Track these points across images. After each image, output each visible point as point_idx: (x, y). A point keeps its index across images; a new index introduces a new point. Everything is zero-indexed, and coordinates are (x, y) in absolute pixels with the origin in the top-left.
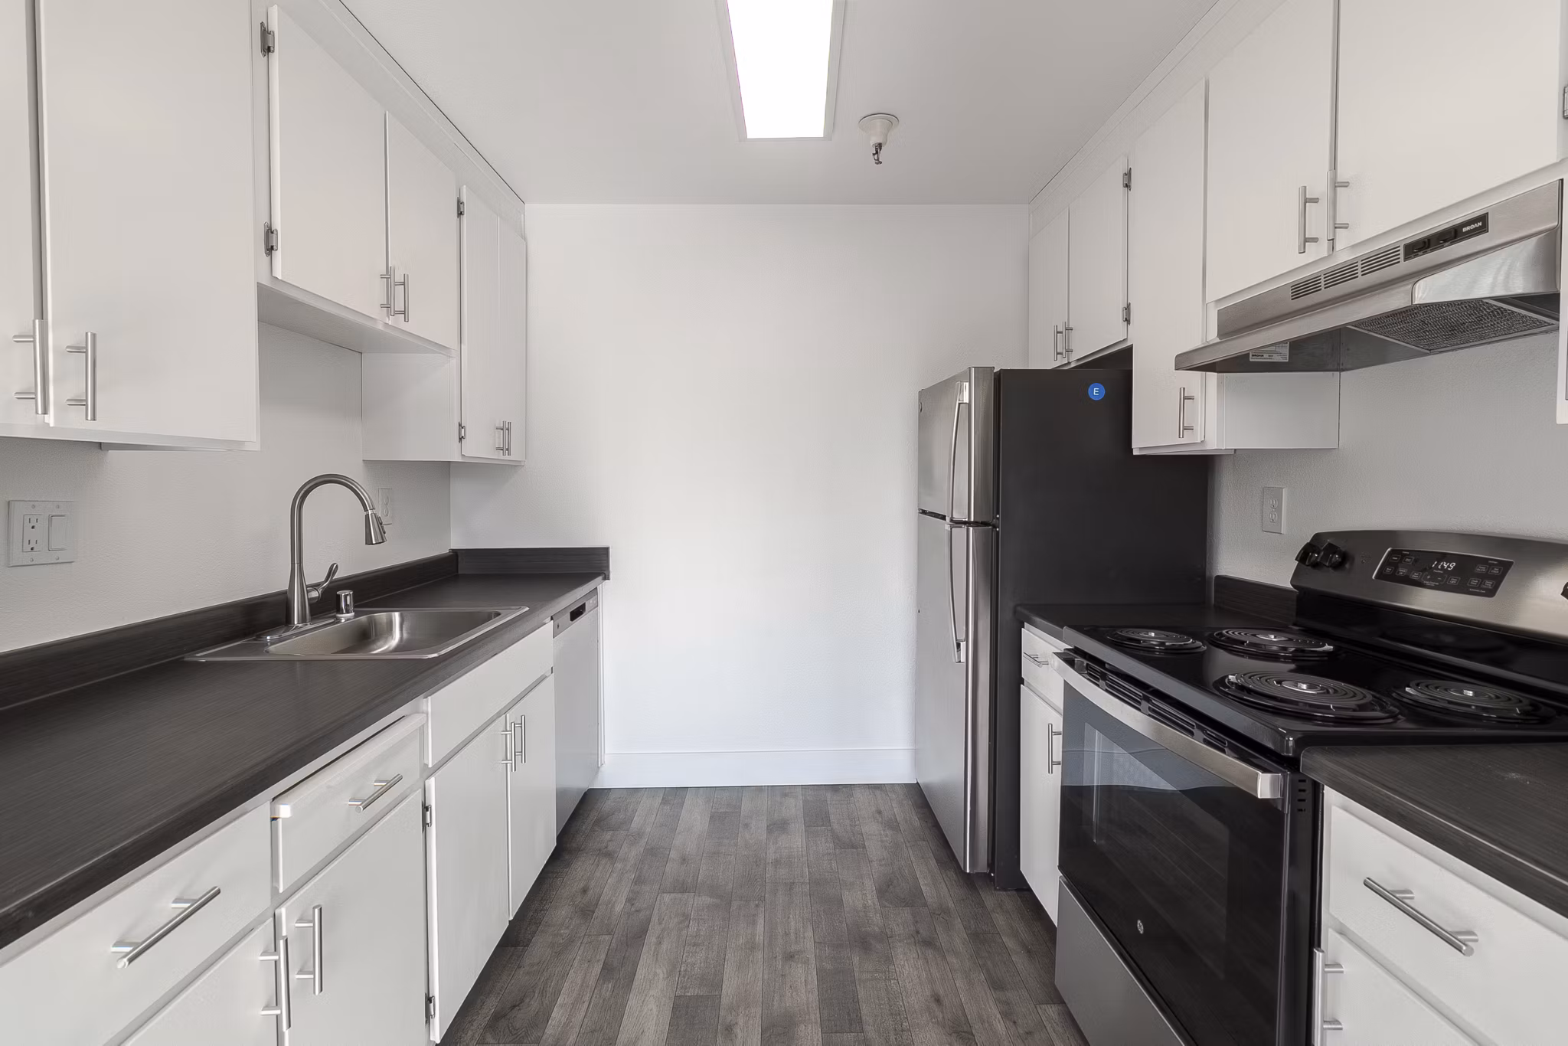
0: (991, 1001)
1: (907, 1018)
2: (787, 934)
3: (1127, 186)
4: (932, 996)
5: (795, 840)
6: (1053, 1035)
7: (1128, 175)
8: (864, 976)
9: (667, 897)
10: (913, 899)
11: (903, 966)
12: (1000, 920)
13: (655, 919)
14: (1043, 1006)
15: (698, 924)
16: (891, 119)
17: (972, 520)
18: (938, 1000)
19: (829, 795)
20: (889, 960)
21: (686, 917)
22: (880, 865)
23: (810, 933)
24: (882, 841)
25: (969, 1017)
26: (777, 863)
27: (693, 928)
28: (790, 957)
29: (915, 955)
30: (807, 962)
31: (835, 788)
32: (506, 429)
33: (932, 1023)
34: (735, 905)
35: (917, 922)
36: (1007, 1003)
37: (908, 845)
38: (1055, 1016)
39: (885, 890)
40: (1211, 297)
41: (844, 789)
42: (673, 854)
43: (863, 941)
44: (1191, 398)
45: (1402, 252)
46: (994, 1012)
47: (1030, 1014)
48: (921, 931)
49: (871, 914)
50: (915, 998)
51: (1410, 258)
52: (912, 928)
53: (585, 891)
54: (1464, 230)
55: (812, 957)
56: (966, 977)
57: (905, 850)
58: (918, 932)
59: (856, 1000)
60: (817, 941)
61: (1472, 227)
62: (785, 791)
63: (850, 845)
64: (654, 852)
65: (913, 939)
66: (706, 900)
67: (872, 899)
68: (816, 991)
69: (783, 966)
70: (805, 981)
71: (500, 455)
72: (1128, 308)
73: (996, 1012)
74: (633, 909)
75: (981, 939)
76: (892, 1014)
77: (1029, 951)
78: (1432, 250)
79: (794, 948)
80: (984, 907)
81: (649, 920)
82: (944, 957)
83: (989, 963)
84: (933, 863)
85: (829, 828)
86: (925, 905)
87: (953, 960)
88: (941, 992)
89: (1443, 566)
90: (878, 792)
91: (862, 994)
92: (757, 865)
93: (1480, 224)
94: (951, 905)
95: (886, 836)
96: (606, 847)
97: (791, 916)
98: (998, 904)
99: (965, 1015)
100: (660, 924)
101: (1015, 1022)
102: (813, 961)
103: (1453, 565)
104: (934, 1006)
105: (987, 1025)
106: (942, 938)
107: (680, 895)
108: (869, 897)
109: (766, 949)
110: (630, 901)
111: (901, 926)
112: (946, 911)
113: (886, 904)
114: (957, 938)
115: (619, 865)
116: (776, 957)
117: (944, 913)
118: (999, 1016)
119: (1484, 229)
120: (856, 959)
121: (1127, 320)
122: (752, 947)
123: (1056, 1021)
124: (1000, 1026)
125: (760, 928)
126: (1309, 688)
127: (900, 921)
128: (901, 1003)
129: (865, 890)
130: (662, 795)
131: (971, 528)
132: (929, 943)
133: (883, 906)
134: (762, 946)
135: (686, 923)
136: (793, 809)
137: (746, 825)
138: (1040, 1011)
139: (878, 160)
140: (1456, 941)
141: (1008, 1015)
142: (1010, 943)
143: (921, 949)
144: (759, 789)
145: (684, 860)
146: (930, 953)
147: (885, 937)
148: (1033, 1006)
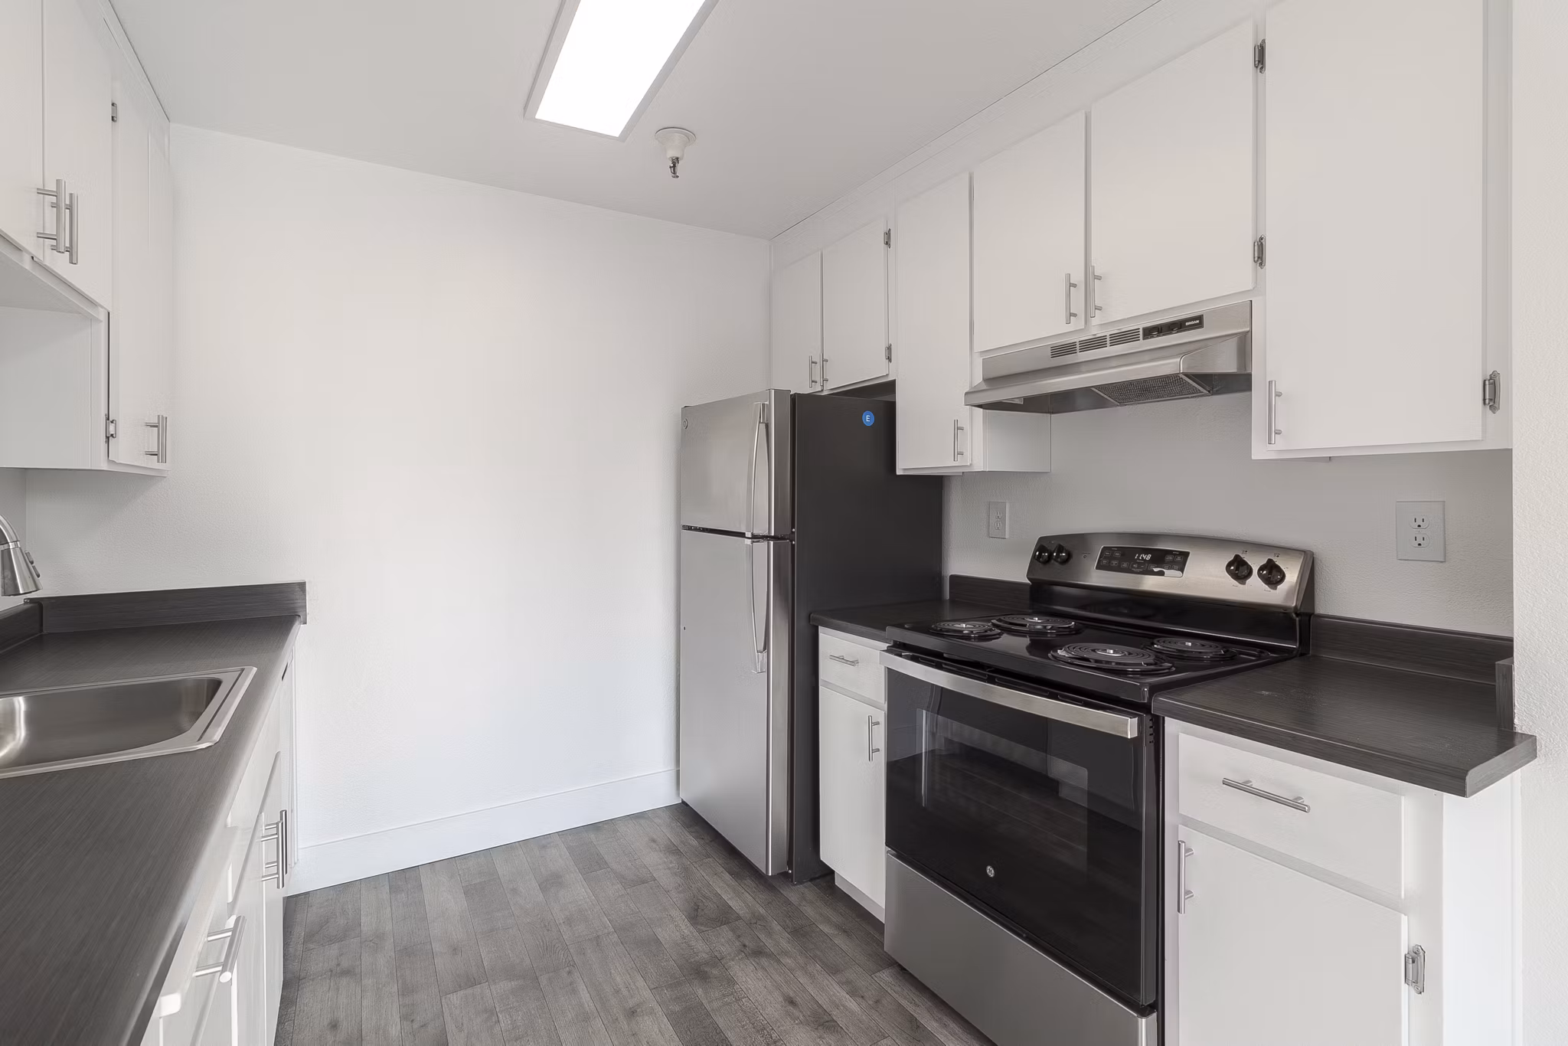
0: (835, 986)
1: (773, 1029)
2: (617, 991)
3: (887, 243)
4: (785, 1000)
5: (578, 892)
6: (895, 995)
7: (888, 234)
8: (715, 1005)
9: (455, 998)
10: (724, 917)
11: (746, 982)
12: (809, 911)
13: (451, 1028)
14: (877, 974)
15: (509, 1015)
16: (689, 136)
17: (773, 534)
18: (792, 1002)
19: (592, 836)
20: (731, 981)
21: (491, 1012)
22: (679, 892)
23: (641, 982)
24: (669, 869)
25: (824, 1006)
26: (569, 921)
27: (505, 1022)
28: (632, 1013)
29: (752, 968)
30: (652, 1012)
31: (596, 827)
32: (159, 426)
33: (797, 1024)
34: (544, 980)
35: (739, 936)
36: (848, 982)
37: (696, 866)
38: (890, 979)
39: (695, 914)
40: (977, 348)
41: (605, 826)
42: (437, 947)
43: (699, 972)
44: (962, 429)
45: (1141, 333)
46: (842, 994)
47: (870, 984)
48: (747, 944)
49: (693, 943)
50: (772, 1009)
51: (1148, 338)
52: (737, 943)
53: (334, 1026)
54: (1187, 324)
55: (654, 1004)
56: (806, 973)
57: (695, 871)
58: (745, 946)
59: (718, 1031)
60: (652, 986)
61: (1192, 323)
62: (541, 843)
63: (641, 881)
64: (407, 953)
65: (743, 954)
66: (505, 986)
67: (686, 928)
68: (676, 1036)
69: (628, 1025)
70: (660, 1031)
71: (153, 463)
72: (889, 348)
73: (845, 994)
74: (416, 1026)
75: (801, 932)
76: (758, 1031)
77: (845, 931)
78: (1164, 335)
79: (631, 1003)
80: (789, 903)
81: (444, 1032)
82: (779, 962)
83: (818, 953)
84: (727, 876)
85: (609, 869)
86: (739, 918)
87: (788, 961)
88: (791, 994)
89: (1142, 557)
90: (642, 821)
91: (721, 1022)
92: (548, 930)
93: (1198, 321)
94: (762, 911)
95: (671, 862)
96: (338, 965)
97: (613, 972)
98: (802, 896)
99: (820, 1006)
100: (461, 1030)
101: (862, 997)
102: (658, 1009)
103: (1149, 557)
104: (790, 1008)
105: (842, 1008)
106: (769, 944)
107: (469, 991)
108: (683, 927)
109: (602, 1014)
110: (408, 1017)
111: (727, 945)
112: (760, 918)
113: (702, 928)
114: (779, 939)
115: (368, 982)
116: (617, 1019)
117: (759, 920)
118: (848, 996)
119: (1200, 325)
120: (700, 992)
121: (889, 359)
122: (585, 1018)
123: (893, 983)
124: (852, 1004)
125: (584, 995)
126: (1115, 652)
127: (723, 941)
128: (762, 1018)
129: (675, 921)
130: (387, 883)
131: (772, 542)
132: (759, 953)
133: (700, 932)
134: (595, 1011)
135: (494, 1019)
136: (559, 859)
137: (514, 891)
138: (876, 979)
139: (674, 173)
140: (1297, 805)
141: (854, 993)
142: (826, 929)
143: (754, 961)
144: (510, 847)
145: (455, 950)
146: (764, 961)
147: (717, 961)
148: (870, 978)
